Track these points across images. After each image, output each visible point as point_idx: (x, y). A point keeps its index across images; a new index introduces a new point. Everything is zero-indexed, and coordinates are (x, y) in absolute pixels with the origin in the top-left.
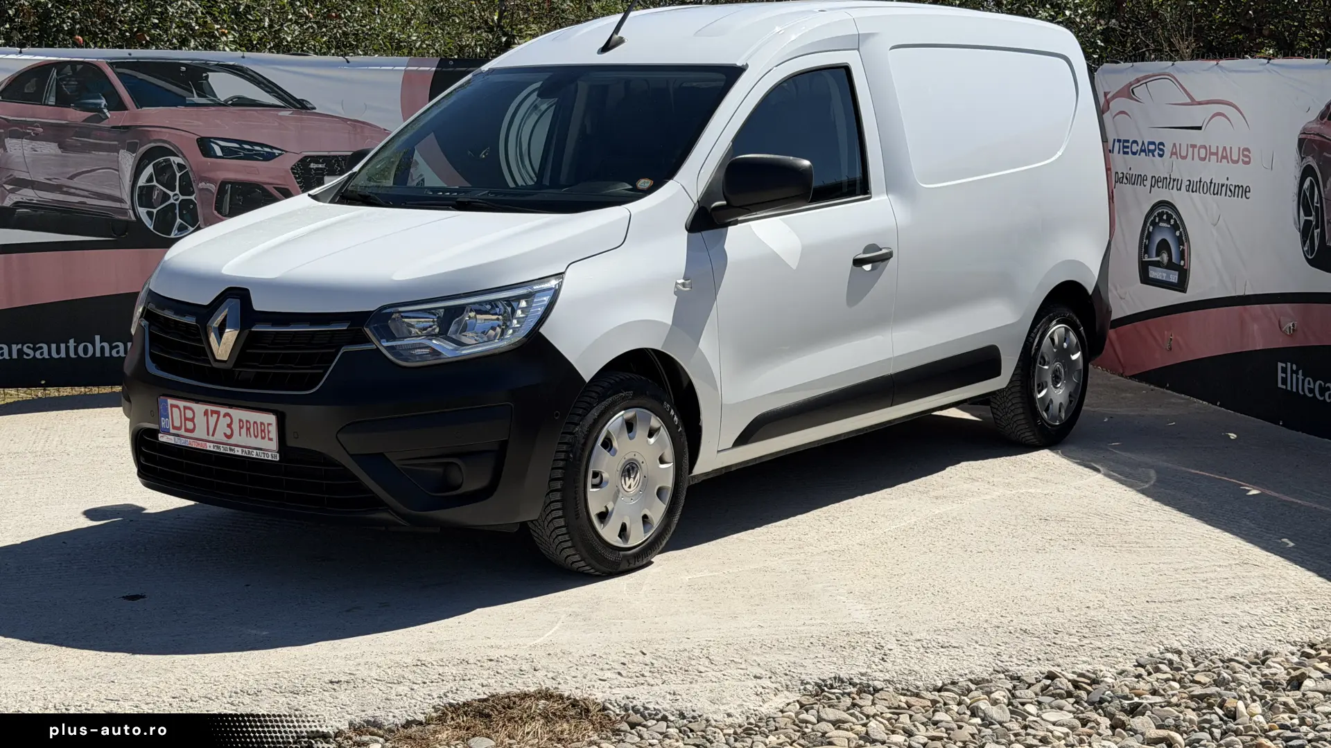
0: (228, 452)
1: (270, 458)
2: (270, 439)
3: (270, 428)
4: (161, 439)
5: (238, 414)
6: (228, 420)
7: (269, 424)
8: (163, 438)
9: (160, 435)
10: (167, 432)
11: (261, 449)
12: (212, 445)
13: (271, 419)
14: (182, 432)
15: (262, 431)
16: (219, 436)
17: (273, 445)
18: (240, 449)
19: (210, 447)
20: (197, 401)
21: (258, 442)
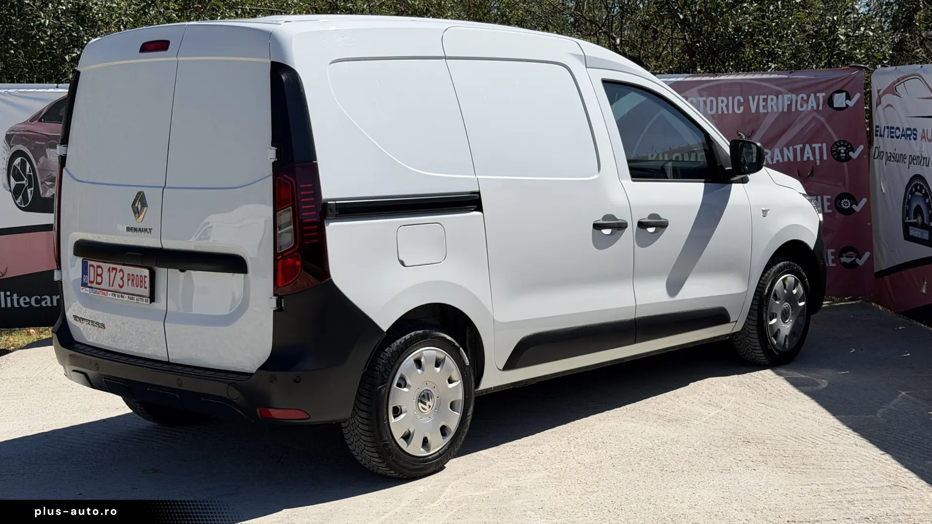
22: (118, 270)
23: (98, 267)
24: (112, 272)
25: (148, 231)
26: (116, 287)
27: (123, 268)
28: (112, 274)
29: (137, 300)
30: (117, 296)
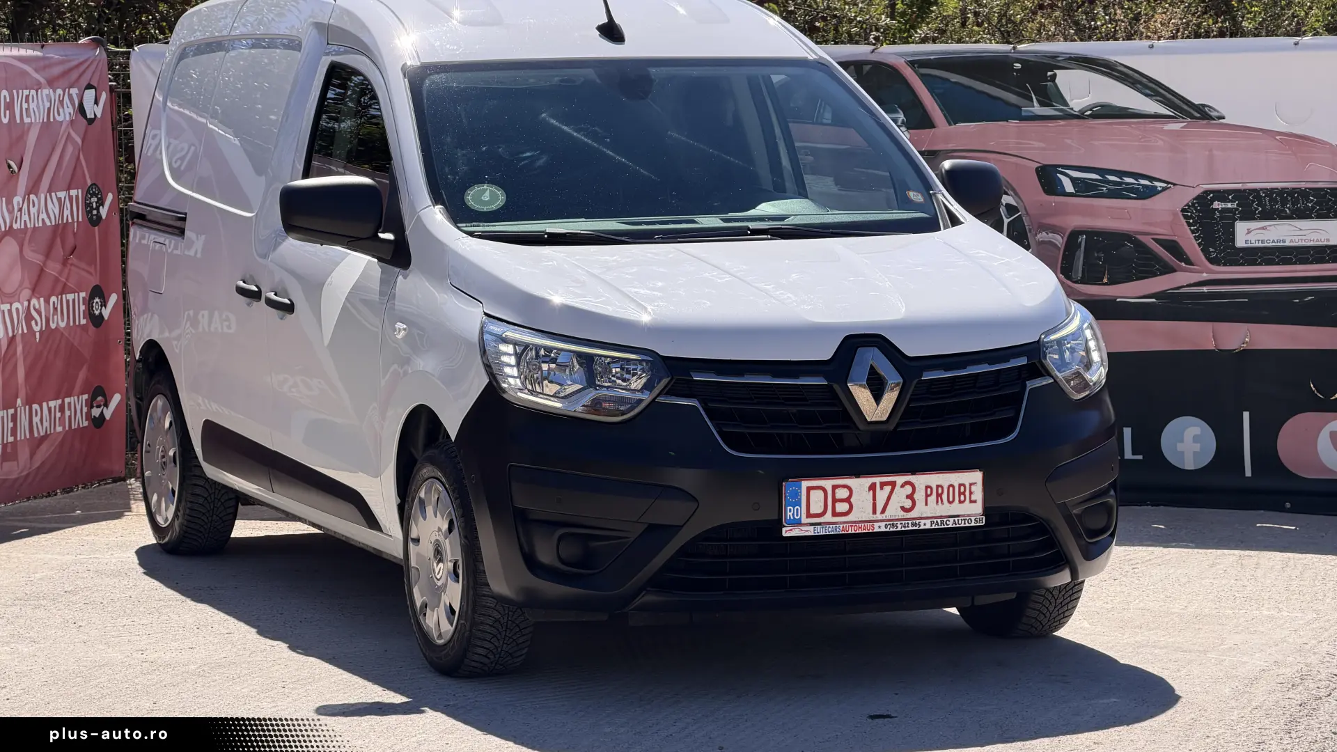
0: (910, 528)
1: (973, 524)
2: (975, 502)
3: (973, 488)
4: (784, 534)
5: (921, 480)
6: (908, 489)
7: (971, 485)
8: (787, 532)
9: (784, 529)
10: (798, 523)
11: (958, 516)
12: (883, 524)
13: (976, 477)
14: (828, 517)
15: (963, 493)
16: (894, 511)
17: (978, 508)
18: (928, 522)
19: (880, 528)
20: (858, 475)
21: (956, 509)
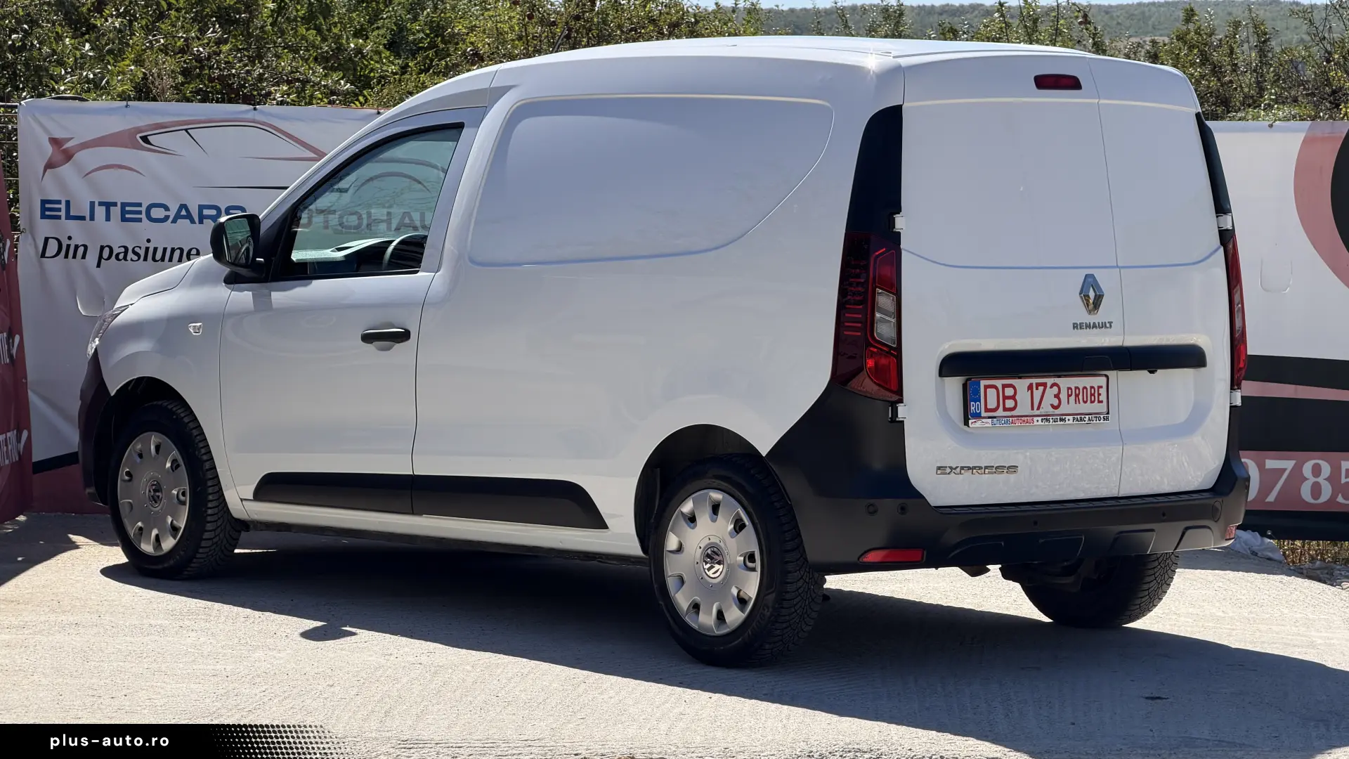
22: (1049, 386)
23: (1004, 386)
24: (1037, 389)
25: (1108, 325)
26: (1046, 408)
27: (1057, 380)
28: (1037, 394)
29: (1089, 420)
30: (1051, 421)
